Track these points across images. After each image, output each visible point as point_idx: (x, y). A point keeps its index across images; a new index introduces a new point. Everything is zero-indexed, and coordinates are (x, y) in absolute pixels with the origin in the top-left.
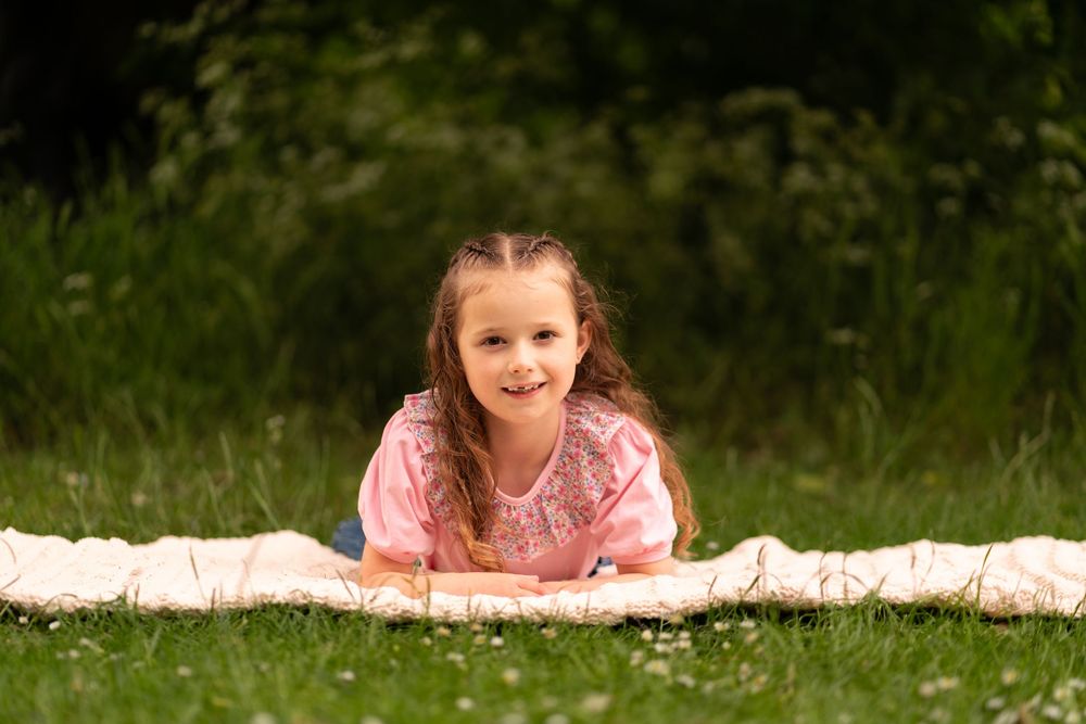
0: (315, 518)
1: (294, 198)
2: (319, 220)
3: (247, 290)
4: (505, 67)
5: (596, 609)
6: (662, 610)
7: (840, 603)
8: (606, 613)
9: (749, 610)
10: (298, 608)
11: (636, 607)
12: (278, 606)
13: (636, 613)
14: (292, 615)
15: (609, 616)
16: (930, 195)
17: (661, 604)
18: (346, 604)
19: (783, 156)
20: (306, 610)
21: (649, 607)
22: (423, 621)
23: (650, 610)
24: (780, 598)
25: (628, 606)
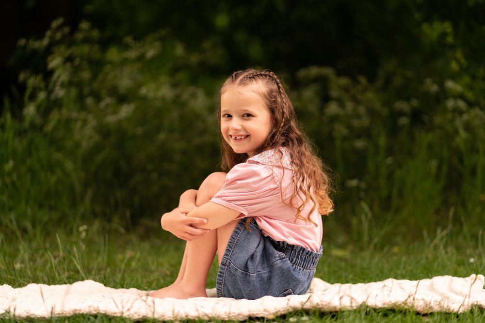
0: (102, 273)
1: (92, 122)
2: (105, 132)
3: (69, 165)
4: (194, 59)
5: (234, 313)
6: (266, 313)
7: (349, 308)
8: (239, 315)
9: (307, 312)
10: (92, 315)
11: (254, 311)
12: (82, 315)
13: (253, 314)
14: (89, 319)
15: (240, 316)
16: (395, 115)
17: (265, 310)
18: (115, 313)
19: (326, 99)
20: (96, 316)
21: (259, 311)
22: (152, 320)
23: (260, 313)
24: (321, 306)
25: (249, 311)
